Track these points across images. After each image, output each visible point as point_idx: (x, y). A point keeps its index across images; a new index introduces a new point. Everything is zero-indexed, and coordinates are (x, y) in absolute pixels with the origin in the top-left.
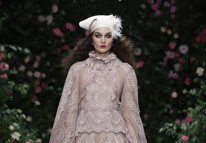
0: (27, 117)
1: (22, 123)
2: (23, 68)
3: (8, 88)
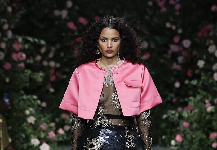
1: (37, 108)
2: (39, 58)
3: (25, 76)
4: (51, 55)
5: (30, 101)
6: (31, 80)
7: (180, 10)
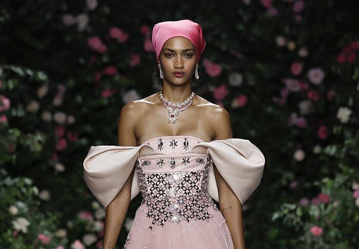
1: (32, 202)
2: (34, 106)
3: (8, 141)
4: (57, 101)
5: (19, 189)
6: (21, 149)
7: (303, 13)
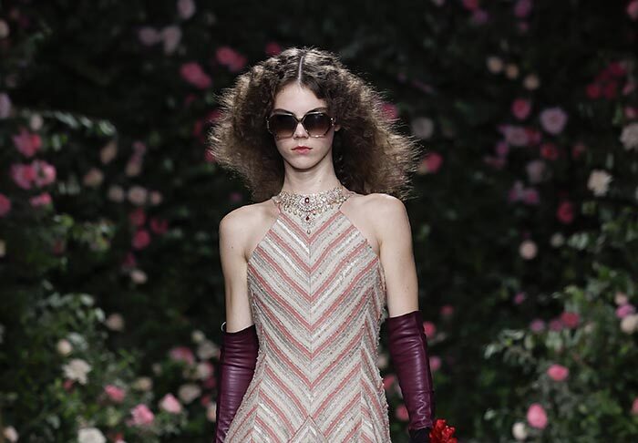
0: (107, 316)
1: (94, 334)
2: (95, 177)
3: (54, 235)
5: (73, 313)
7: (530, 18)
